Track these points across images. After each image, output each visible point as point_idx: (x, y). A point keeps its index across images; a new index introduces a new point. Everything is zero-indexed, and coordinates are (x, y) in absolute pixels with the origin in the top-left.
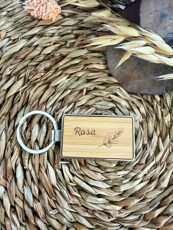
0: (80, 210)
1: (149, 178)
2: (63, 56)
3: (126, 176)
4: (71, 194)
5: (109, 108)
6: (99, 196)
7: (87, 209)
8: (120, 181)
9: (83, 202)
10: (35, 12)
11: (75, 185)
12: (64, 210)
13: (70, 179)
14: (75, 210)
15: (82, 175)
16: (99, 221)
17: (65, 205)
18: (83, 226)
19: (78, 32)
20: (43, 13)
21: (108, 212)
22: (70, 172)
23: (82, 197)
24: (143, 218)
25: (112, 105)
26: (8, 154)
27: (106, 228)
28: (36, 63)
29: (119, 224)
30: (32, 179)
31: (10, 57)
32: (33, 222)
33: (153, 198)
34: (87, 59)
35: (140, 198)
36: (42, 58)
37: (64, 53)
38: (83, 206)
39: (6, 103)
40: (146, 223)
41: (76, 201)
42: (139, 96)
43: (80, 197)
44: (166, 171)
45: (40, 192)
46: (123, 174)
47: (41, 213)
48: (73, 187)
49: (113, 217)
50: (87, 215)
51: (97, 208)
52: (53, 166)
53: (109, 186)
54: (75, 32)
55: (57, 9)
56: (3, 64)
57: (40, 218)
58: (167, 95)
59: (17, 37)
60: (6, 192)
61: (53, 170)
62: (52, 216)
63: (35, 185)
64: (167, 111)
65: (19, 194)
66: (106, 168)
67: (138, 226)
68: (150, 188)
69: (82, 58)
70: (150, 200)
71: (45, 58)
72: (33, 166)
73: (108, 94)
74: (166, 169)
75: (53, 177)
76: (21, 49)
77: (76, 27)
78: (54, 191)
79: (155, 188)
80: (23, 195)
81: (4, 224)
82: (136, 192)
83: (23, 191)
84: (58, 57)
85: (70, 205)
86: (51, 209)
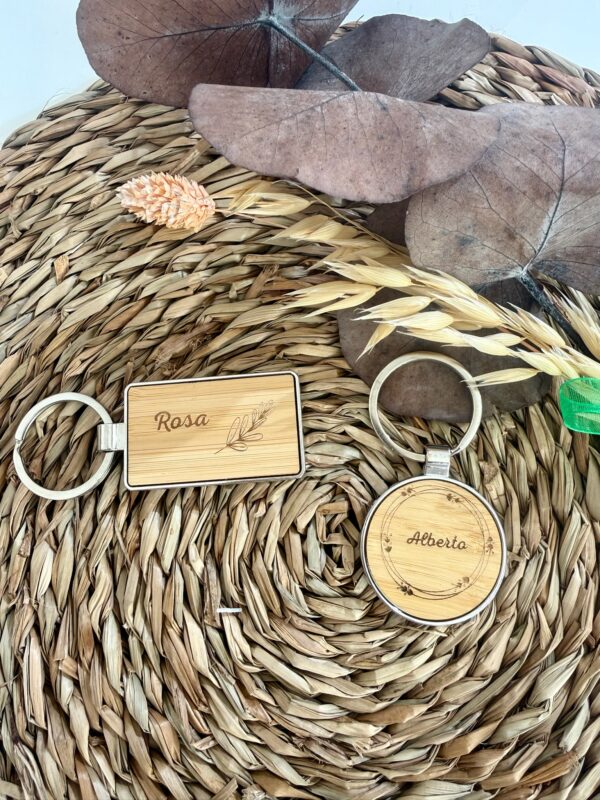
0: (270, 737)
1: (453, 648)
2: (220, 323)
3: (390, 645)
4: (247, 696)
5: (342, 462)
6: (321, 699)
7: (289, 735)
8: (375, 658)
9: (280, 717)
10: (148, 213)
11: (258, 670)
12: (231, 738)
13: (244, 655)
14: (259, 738)
15: (275, 643)
16: (321, 767)
17: (234, 725)
18: (280, 782)
19: (259, 259)
20: (168, 218)
21: (346, 740)
22: (244, 635)
23: (276, 703)
24: (438, 756)
25: (350, 453)
26: (80, 592)
27: (340, 784)
28: (151, 343)
29: (374, 775)
30: (145, 656)
31: (82, 329)
32: (149, 771)
33: (462, 702)
34: (283, 330)
35: (428, 702)
36: (165, 330)
37: (223, 317)
38: (279, 727)
39: (74, 454)
40: (445, 770)
41: (262, 714)
42: (420, 428)
43: (273, 703)
44: (495, 627)
45: (166, 691)
46: (382, 637)
47: (170, 749)
48: (254, 676)
49: (358, 755)
50: (291, 751)
51: (316, 731)
52: (199, 619)
53: (346, 672)
54: (249, 260)
55: (206, 206)
56: (62, 348)
57: (167, 762)
58: (492, 426)
59: (99, 274)
60: (77, 693)
61: (199, 630)
62: (200, 755)
63: (153, 674)
64: (492, 469)
65: (111, 698)
66: (338, 623)
67: (424, 778)
68: (455, 674)
69: (269, 328)
70: (456, 707)
71: (172, 329)
72: (148, 621)
73: (341, 424)
74: (496, 623)
75: (201, 649)
76: (110, 305)
77: (253, 247)
78: (203, 689)
79: (469, 674)
80: (123, 699)
81: (74, 779)
82: (417, 686)
83: (123, 688)
84: (206, 327)
85: (244, 726)
86: (197, 737)
